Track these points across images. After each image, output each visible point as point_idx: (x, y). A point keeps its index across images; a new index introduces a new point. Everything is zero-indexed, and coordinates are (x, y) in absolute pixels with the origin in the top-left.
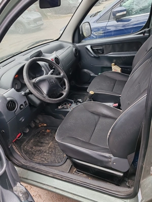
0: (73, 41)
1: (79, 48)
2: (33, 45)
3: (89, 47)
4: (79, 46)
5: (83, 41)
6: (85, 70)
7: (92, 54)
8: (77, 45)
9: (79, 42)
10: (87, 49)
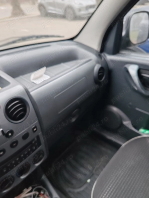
0: (103, 49)
1: (111, 66)
2: (14, 42)
3: (133, 70)
4: (112, 61)
5: (124, 52)
6: (115, 109)
7: (135, 85)
8: (109, 57)
9: (116, 51)
10: (127, 72)
